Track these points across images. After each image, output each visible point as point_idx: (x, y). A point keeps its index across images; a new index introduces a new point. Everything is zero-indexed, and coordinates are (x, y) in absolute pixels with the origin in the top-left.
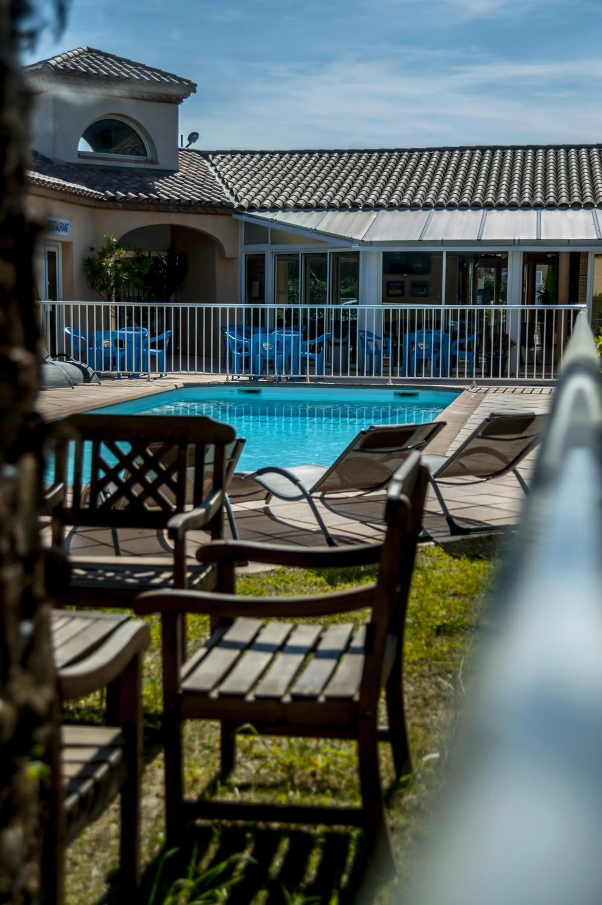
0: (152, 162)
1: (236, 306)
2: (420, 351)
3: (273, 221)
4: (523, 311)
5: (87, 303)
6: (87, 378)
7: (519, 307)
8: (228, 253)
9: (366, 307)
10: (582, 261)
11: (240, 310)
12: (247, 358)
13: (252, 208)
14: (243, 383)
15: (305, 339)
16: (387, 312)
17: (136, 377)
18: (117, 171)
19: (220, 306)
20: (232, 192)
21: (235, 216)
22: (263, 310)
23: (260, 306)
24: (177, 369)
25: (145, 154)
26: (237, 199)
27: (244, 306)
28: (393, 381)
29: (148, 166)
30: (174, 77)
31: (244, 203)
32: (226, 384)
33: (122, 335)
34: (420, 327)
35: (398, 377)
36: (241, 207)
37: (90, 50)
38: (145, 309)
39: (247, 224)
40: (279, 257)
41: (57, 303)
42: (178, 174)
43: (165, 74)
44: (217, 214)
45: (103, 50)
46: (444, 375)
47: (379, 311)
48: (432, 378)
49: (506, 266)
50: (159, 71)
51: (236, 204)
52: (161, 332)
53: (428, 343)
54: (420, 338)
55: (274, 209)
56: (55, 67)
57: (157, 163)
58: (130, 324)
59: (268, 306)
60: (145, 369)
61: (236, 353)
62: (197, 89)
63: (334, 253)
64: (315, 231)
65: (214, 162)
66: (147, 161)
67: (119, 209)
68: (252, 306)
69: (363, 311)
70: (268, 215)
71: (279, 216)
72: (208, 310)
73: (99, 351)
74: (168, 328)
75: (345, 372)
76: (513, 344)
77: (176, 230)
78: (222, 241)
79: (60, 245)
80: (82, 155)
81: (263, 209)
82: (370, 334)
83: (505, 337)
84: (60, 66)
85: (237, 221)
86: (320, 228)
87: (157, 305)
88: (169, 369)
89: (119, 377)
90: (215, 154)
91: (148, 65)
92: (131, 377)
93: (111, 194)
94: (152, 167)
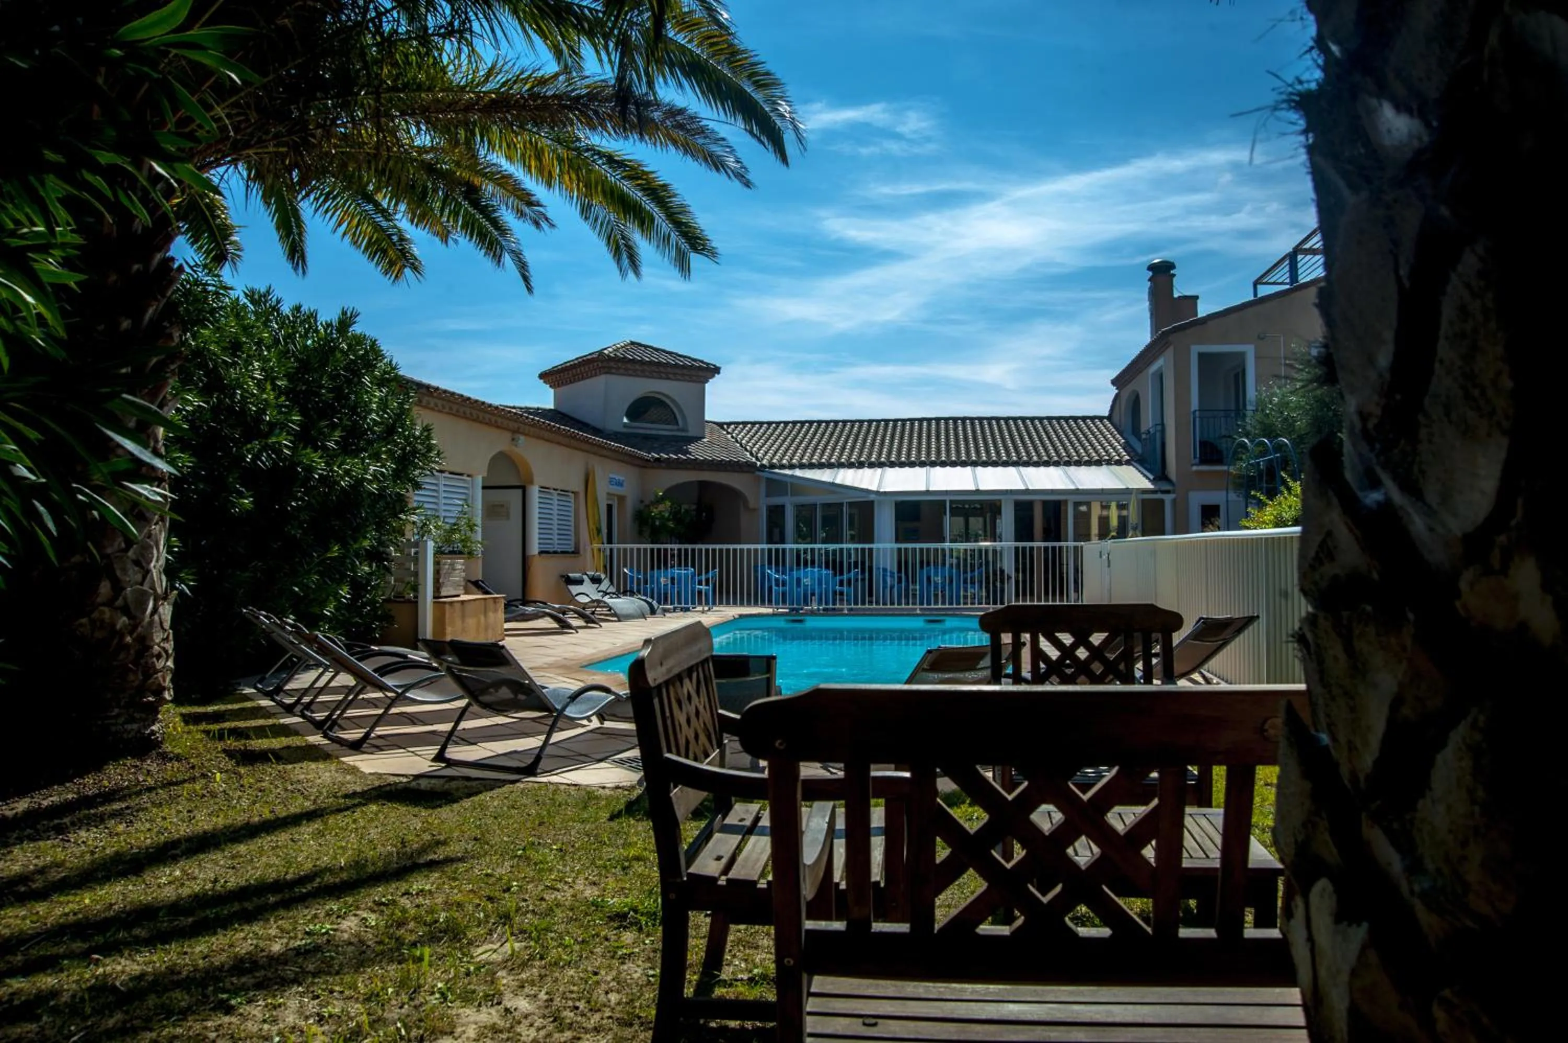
0: (683, 430)
1: (759, 546)
2: (936, 584)
3: (792, 476)
4: (1017, 549)
5: (635, 546)
6: (653, 612)
7: (1013, 544)
8: (752, 504)
9: (880, 546)
10: (1063, 508)
11: (763, 550)
12: (784, 594)
13: (773, 466)
14: (782, 614)
15: (835, 575)
16: (899, 550)
17: (687, 610)
18: (656, 438)
19: (745, 547)
20: (751, 454)
21: (758, 473)
22: (784, 550)
23: (780, 546)
24: (721, 603)
25: (677, 423)
26: (757, 459)
27: (766, 546)
28: (921, 609)
29: (679, 434)
30: (702, 362)
31: (765, 462)
32: (774, 615)
33: (679, 575)
34: (928, 564)
35: (925, 606)
36: (763, 466)
37: (632, 343)
38: (686, 550)
39: (768, 479)
40: (799, 508)
41: (615, 546)
42: (705, 440)
43: (695, 360)
44: (743, 472)
45: (643, 343)
46: (958, 603)
47: (892, 549)
48: (947, 606)
49: (1000, 513)
50: (689, 358)
51: (759, 463)
52: (707, 572)
53: (944, 578)
54: (936, 574)
55: (792, 467)
56: (608, 356)
57: (687, 431)
58: (679, 565)
59: (788, 546)
60: (694, 603)
61: (774, 588)
62: (721, 371)
63: (850, 503)
64: (833, 484)
65: (730, 430)
66: (678, 430)
67: (664, 468)
68: (773, 546)
69: (878, 549)
70: (787, 472)
71: (798, 473)
72: (735, 550)
73: (659, 589)
74: (714, 567)
75: (863, 603)
76: (1009, 578)
77: (703, 485)
78: (747, 494)
79: (616, 499)
80: (625, 425)
81: (783, 467)
82: (885, 570)
83: (1002, 571)
84: (612, 355)
85: (759, 477)
86: (838, 481)
87: (689, 547)
88: (714, 603)
89: (675, 610)
90: (729, 424)
91: (680, 353)
92: (682, 610)
93: (657, 456)
94: (683, 434)
